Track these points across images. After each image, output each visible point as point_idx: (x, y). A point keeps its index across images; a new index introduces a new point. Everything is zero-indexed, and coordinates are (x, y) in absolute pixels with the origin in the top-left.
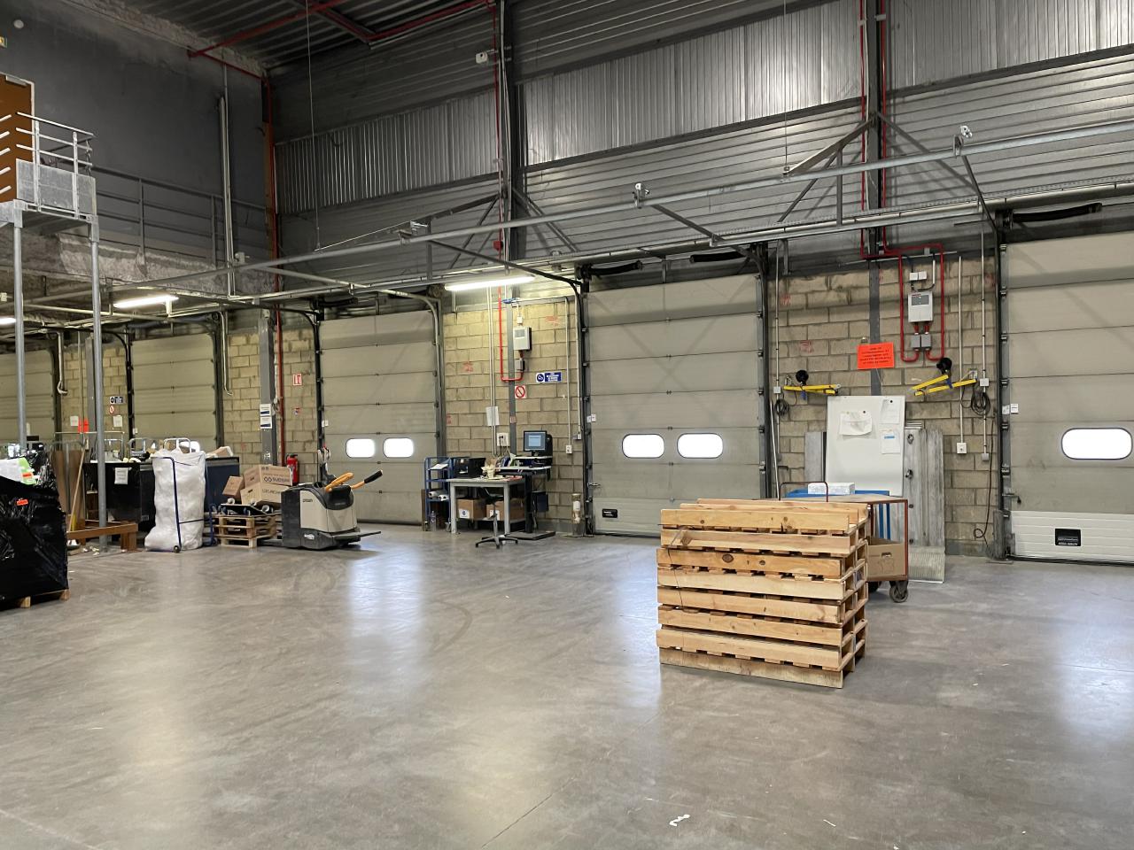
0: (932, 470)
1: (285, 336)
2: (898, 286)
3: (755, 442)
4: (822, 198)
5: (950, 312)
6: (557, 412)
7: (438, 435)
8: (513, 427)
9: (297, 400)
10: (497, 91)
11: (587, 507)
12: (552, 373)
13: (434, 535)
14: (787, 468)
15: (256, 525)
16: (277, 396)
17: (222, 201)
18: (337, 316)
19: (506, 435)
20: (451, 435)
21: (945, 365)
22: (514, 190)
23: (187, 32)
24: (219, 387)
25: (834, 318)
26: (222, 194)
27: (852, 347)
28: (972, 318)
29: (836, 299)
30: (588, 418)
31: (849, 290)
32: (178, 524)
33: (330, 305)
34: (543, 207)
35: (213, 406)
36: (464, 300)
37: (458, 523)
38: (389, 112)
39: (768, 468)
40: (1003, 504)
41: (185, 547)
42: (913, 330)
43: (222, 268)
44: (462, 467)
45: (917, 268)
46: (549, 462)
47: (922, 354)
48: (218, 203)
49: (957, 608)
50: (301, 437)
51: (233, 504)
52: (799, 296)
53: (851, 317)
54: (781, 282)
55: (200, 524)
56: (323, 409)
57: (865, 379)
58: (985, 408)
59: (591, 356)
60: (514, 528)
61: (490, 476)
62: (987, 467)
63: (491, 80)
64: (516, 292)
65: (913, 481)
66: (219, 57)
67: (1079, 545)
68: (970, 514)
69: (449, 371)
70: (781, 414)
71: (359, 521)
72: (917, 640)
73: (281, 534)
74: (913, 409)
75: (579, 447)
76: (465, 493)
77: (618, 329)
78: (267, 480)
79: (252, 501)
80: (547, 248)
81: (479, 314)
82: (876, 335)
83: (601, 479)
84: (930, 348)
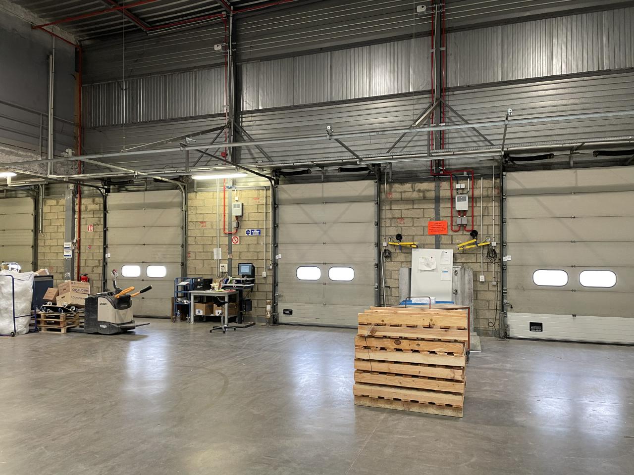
0: (467, 290)
1: (83, 201)
2: (449, 191)
3: (372, 273)
4: (410, 141)
5: (476, 206)
6: (258, 252)
7: (183, 264)
8: (230, 260)
9: (90, 241)
10: (226, 67)
11: (274, 308)
12: (256, 230)
13: (179, 325)
14: (389, 287)
15: (66, 319)
16: (76, 238)
17: (47, 117)
18: (119, 191)
19: (226, 265)
20: (191, 264)
21: (474, 234)
22: (235, 124)
23: (32, 14)
24: (36, 231)
25: (416, 206)
26: (48, 112)
27: (425, 223)
28: (488, 210)
29: (417, 196)
30: (276, 256)
31: (424, 191)
32: (14, 318)
33: (114, 184)
34: (251, 135)
35: (31, 243)
36: (201, 185)
37: (194, 317)
38: (157, 73)
39: (379, 287)
40: (503, 308)
41: (18, 333)
42: (457, 215)
43: (45, 157)
44: (199, 284)
45: (460, 182)
46: (253, 281)
47: (462, 228)
48: (44, 118)
49: (496, 367)
50: (91, 263)
51: (51, 306)
52: (398, 193)
53: (425, 206)
54: (388, 185)
55: (28, 318)
56: (107, 247)
57: (432, 240)
58: (494, 257)
59: (279, 221)
60: (231, 320)
61: (216, 289)
62: (495, 289)
63: (223, 60)
64: (234, 182)
65: (457, 296)
66: (51, 31)
67: (542, 331)
68: (486, 314)
69: (191, 227)
70: (387, 257)
71: (135, 316)
72: (485, 386)
73: (83, 324)
74: (458, 257)
75: (271, 273)
76: (199, 299)
77: (296, 206)
78: (74, 290)
79: (64, 304)
80: (254, 158)
81: (211, 194)
82: (438, 216)
83: (283, 292)
84: (466, 225)
